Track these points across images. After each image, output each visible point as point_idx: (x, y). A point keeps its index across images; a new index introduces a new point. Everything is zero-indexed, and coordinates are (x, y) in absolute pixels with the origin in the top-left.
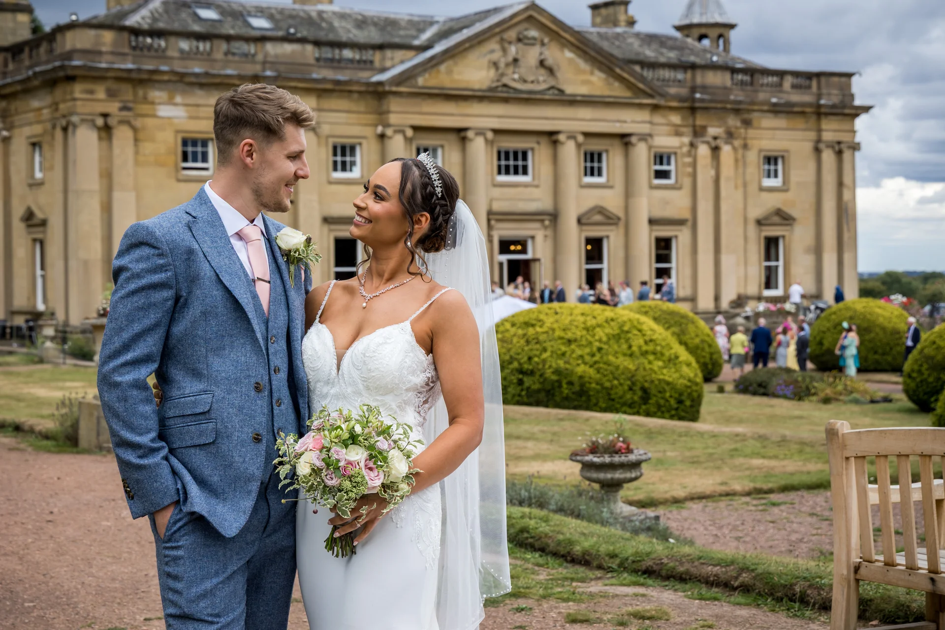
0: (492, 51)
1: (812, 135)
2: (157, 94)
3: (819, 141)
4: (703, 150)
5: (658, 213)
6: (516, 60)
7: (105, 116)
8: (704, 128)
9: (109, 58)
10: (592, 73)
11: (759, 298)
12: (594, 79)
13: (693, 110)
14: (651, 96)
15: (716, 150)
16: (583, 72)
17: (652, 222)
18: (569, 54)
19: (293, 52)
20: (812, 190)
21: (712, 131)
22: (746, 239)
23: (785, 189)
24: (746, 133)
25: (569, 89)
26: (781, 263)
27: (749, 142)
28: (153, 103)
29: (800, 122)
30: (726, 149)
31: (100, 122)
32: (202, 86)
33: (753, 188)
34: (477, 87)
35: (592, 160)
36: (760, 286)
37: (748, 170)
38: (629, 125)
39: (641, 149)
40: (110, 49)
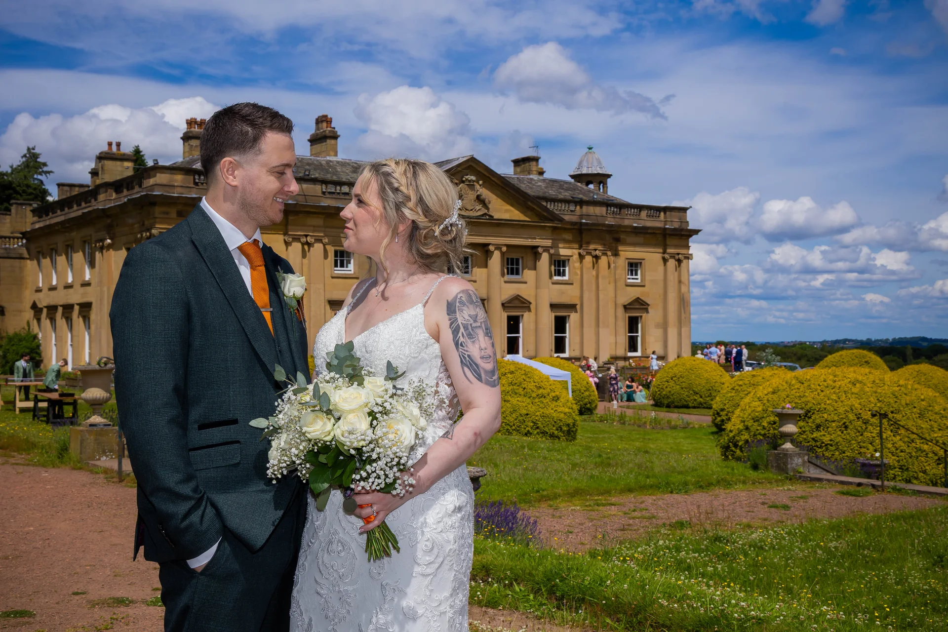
1: (660, 249)
3: (665, 253)
4: (588, 259)
5: (556, 300)
8: (587, 243)
9: (180, 190)
10: (512, 205)
11: (625, 358)
13: (580, 231)
14: (551, 221)
15: (596, 258)
16: (506, 204)
17: (553, 306)
20: (661, 285)
21: (592, 245)
22: (616, 317)
23: (642, 284)
24: (616, 247)
25: (497, 216)
26: (639, 334)
27: (619, 253)
29: (652, 240)
30: (603, 258)
33: (621, 284)
35: (512, 264)
36: (626, 350)
37: (618, 272)
38: (537, 240)
39: (545, 257)
40: (180, 184)
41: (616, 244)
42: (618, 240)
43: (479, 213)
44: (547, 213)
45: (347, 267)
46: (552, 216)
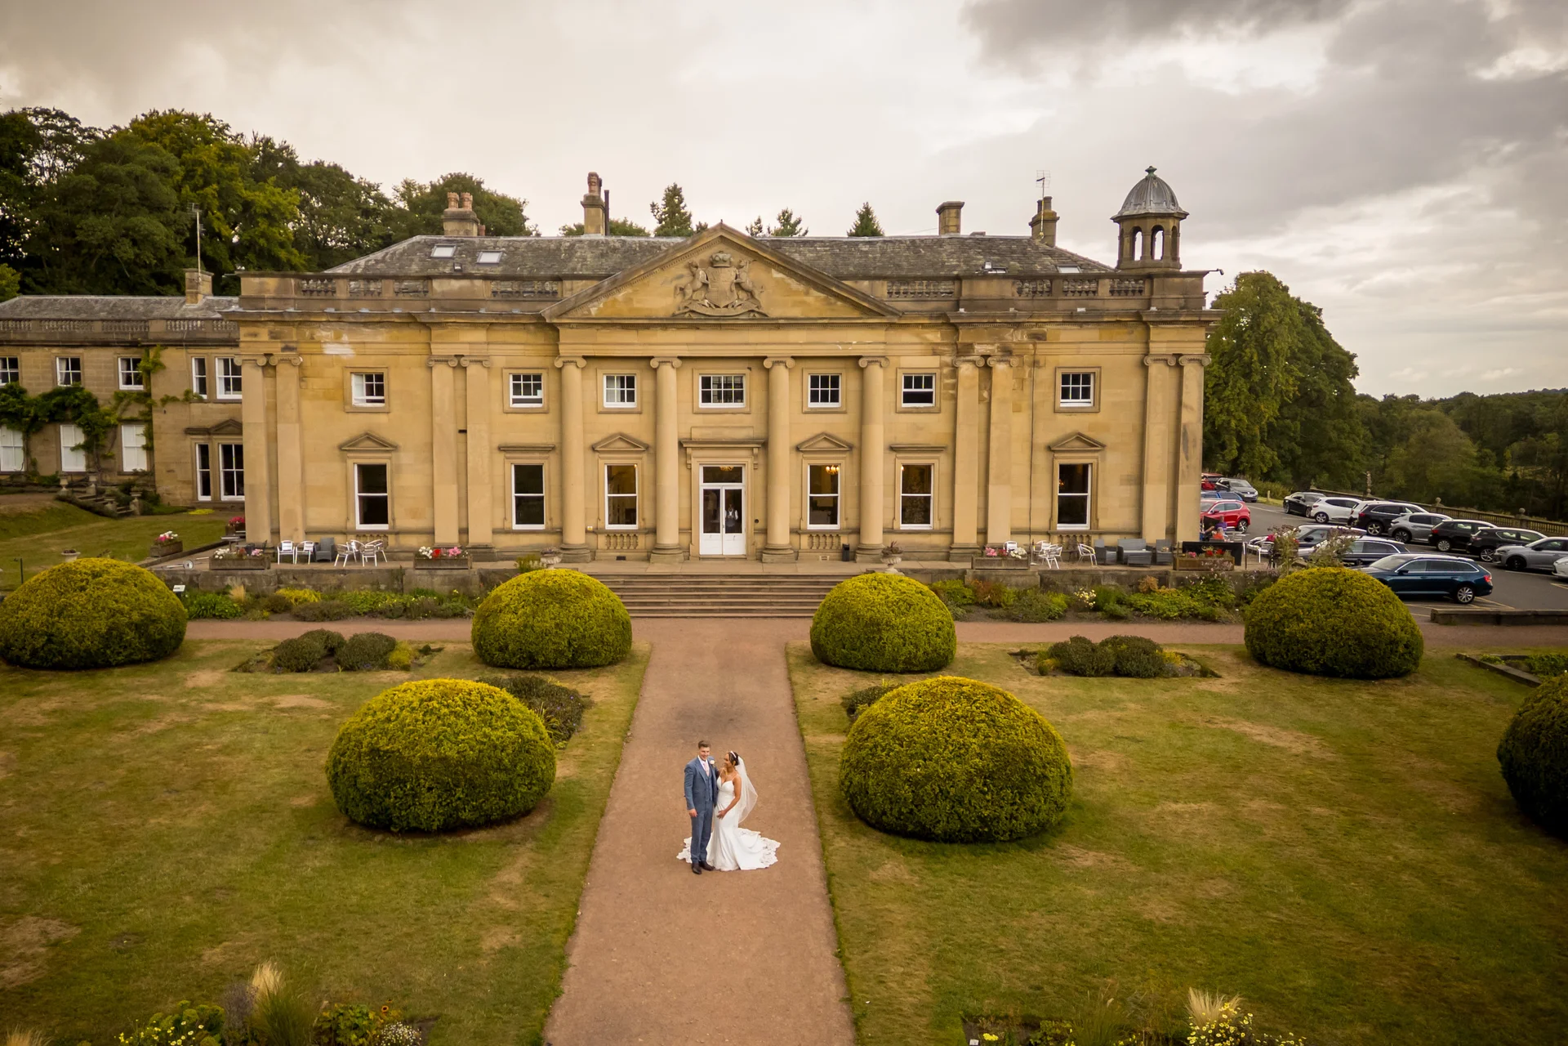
0: (681, 277)
1: (1138, 347)
2: (323, 334)
3: (1147, 354)
4: (967, 370)
5: (903, 439)
6: (705, 285)
7: (268, 355)
8: (970, 346)
9: (270, 303)
10: (807, 294)
11: (1048, 534)
12: (810, 299)
13: (955, 327)
14: (879, 315)
15: (987, 370)
16: (796, 293)
17: (897, 449)
18: (777, 275)
19: (461, 288)
20: (1135, 411)
21: (980, 349)
22: (1032, 466)
23: (1095, 409)
24: (1035, 349)
25: (775, 312)
26: (1090, 493)
27: (1041, 359)
28: (319, 342)
29: (1120, 333)
30: (1000, 369)
31: (262, 361)
32: (365, 324)
33: (1045, 410)
34: (661, 315)
35: (825, 384)
36: (1051, 520)
37: (1038, 391)
38: (856, 347)
39: (873, 372)
40: (272, 295)
41: (1034, 344)
42: (1039, 337)
43: (740, 310)
44: (869, 302)
45: (535, 394)
46: (879, 307)
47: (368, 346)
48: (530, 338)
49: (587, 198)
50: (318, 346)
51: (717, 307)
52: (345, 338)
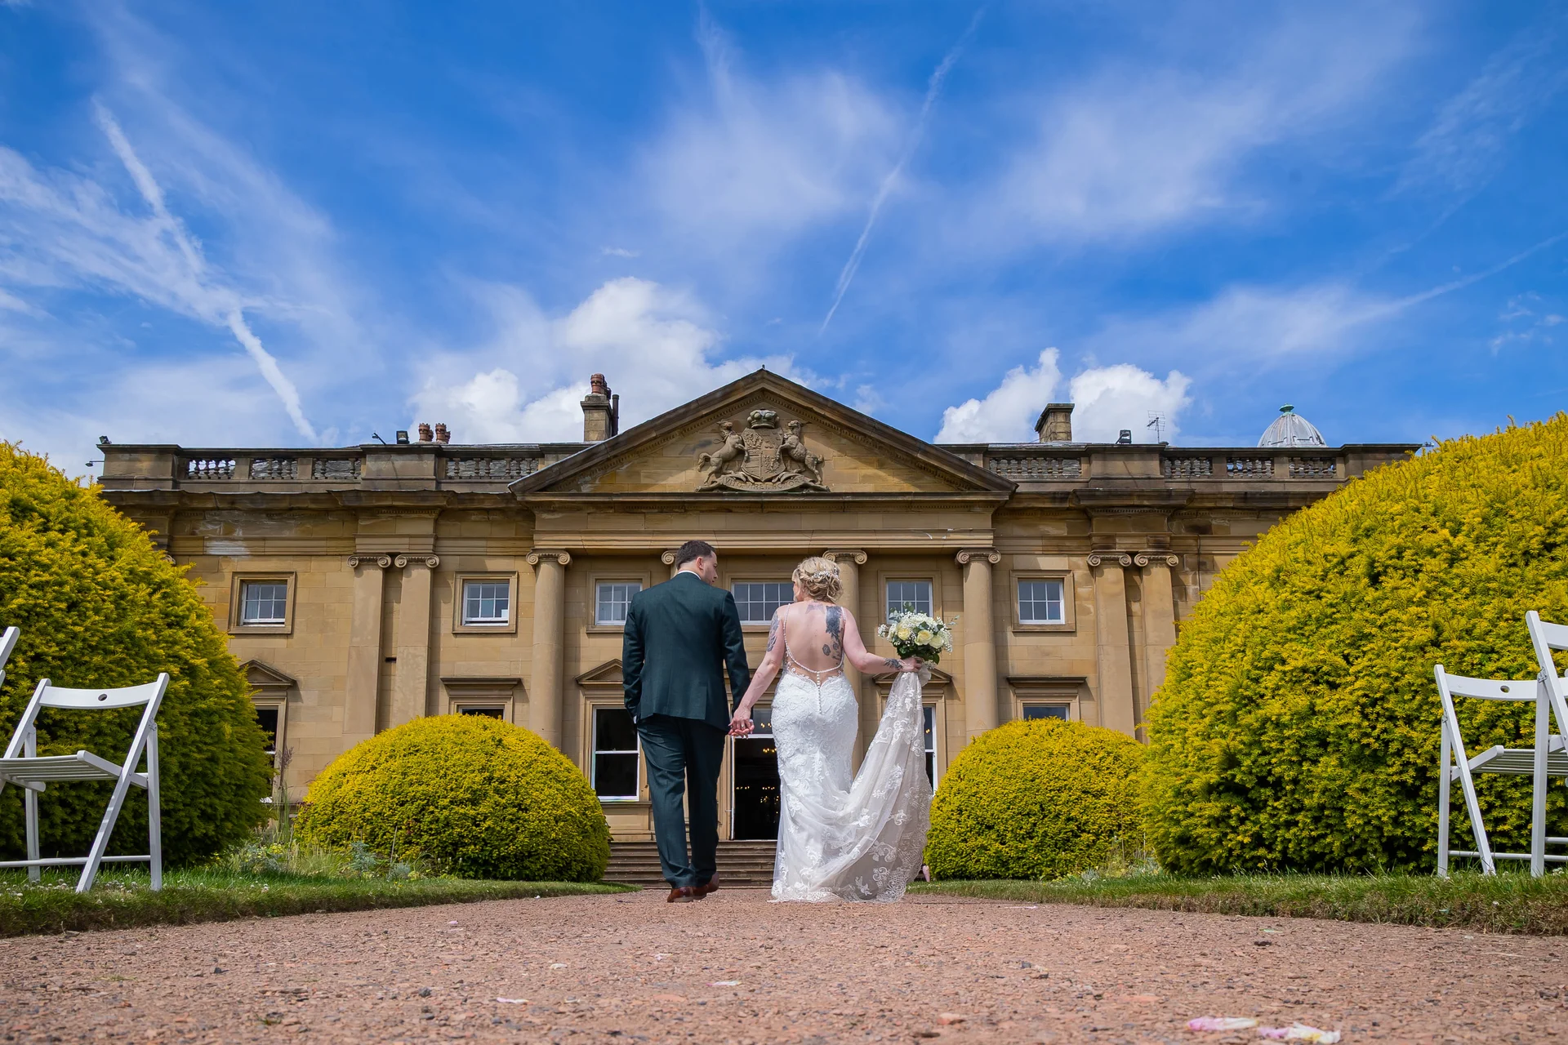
4: (1112, 577)
8: (1109, 539)
13: (1086, 512)
15: (1133, 572)
17: (1017, 683)
21: (1124, 543)
24: (1200, 546)
25: (836, 487)
27: (1208, 560)
30: (1154, 571)
32: (268, 514)
38: (952, 536)
39: (977, 574)
40: (146, 475)
41: (1196, 539)
42: (1203, 530)
44: (968, 472)
45: (499, 614)
46: (983, 479)
47: (268, 543)
48: (497, 531)
49: (588, 397)
50: (199, 543)
51: (756, 480)
52: (239, 533)
